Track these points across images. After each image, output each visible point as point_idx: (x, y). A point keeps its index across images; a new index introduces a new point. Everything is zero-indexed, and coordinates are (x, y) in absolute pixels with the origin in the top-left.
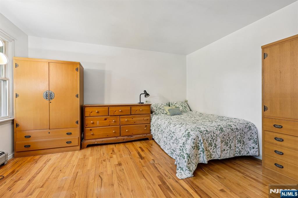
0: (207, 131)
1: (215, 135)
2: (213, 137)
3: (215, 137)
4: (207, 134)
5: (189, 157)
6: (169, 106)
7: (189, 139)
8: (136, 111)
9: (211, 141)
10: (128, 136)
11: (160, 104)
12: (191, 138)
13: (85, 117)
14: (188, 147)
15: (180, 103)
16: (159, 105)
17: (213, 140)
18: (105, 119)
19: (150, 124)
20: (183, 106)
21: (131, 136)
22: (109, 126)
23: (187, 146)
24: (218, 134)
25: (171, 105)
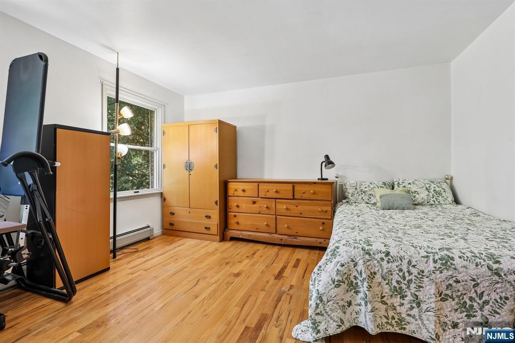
0: (388, 254)
1: (414, 271)
2: (407, 274)
3: (412, 277)
4: (385, 262)
5: (321, 301)
6: (393, 188)
7: (331, 262)
8: (304, 193)
9: (398, 282)
10: (290, 236)
11: (368, 183)
12: (336, 260)
13: (229, 196)
14: (325, 277)
15: (427, 181)
16: (363, 184)
17: (406, 282)
18: (254, 203)
19: (331, 221)
20: (432, 191)
21: (295, 236)
22: (259, 213)
23: (322, 276)
24: (426, 271)
25: (396, 186)
